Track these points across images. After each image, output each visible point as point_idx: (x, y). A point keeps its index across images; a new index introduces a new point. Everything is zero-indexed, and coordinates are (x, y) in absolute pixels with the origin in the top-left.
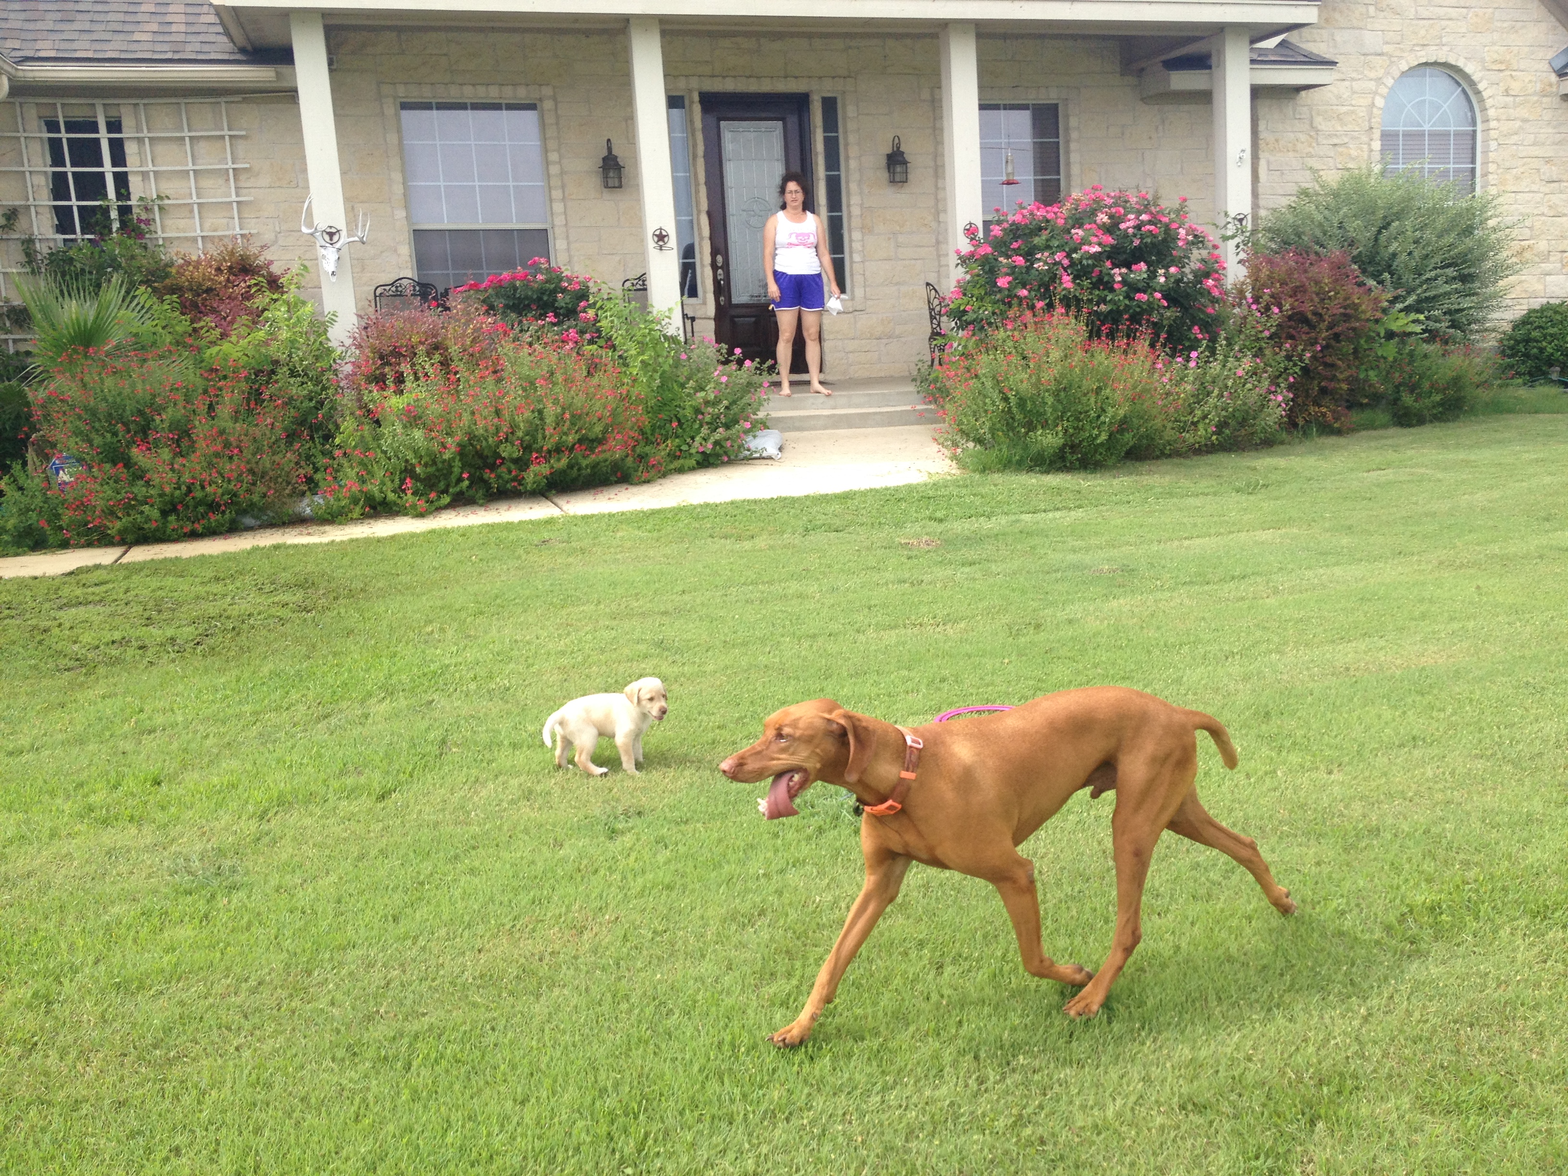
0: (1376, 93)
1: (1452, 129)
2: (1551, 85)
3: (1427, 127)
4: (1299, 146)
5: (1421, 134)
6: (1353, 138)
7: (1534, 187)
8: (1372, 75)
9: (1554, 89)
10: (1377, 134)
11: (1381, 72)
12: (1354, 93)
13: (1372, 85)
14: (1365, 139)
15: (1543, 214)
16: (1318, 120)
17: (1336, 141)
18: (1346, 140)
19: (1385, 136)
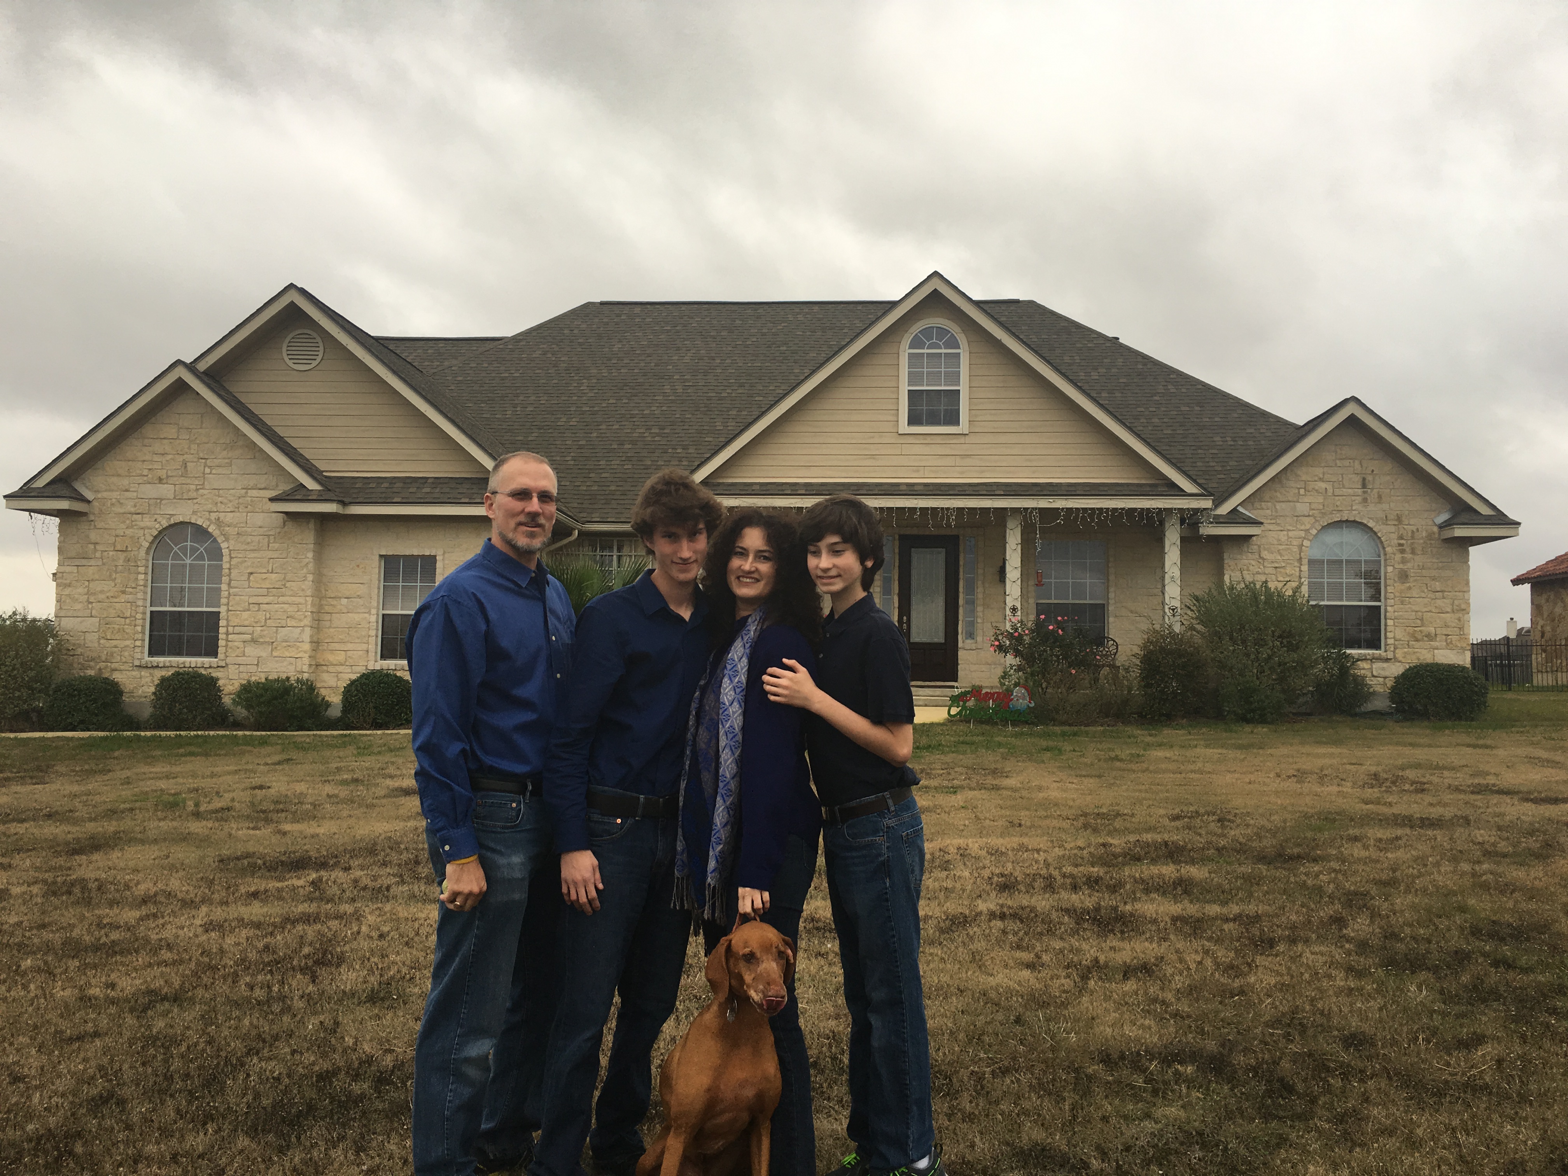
0: (1305, 538)
1: (1363, 559)
2: (1434, 533)
3: (1344, 558)
4: (1251, 568)
5: (1342, 561)
6: (1288, 563)
7: (1423, 595)
8: (1303, 527)
9: (1437, 536)
10: (1305, 561)
11: (1308, 527)
12: (1289, 538)
13: (1303, 534)
14: (1297, 564)
15: (1430, 611)
16: (1265, 554)
17: (1277, 565)
18: (1283, 565)
19: (1311, 562)
